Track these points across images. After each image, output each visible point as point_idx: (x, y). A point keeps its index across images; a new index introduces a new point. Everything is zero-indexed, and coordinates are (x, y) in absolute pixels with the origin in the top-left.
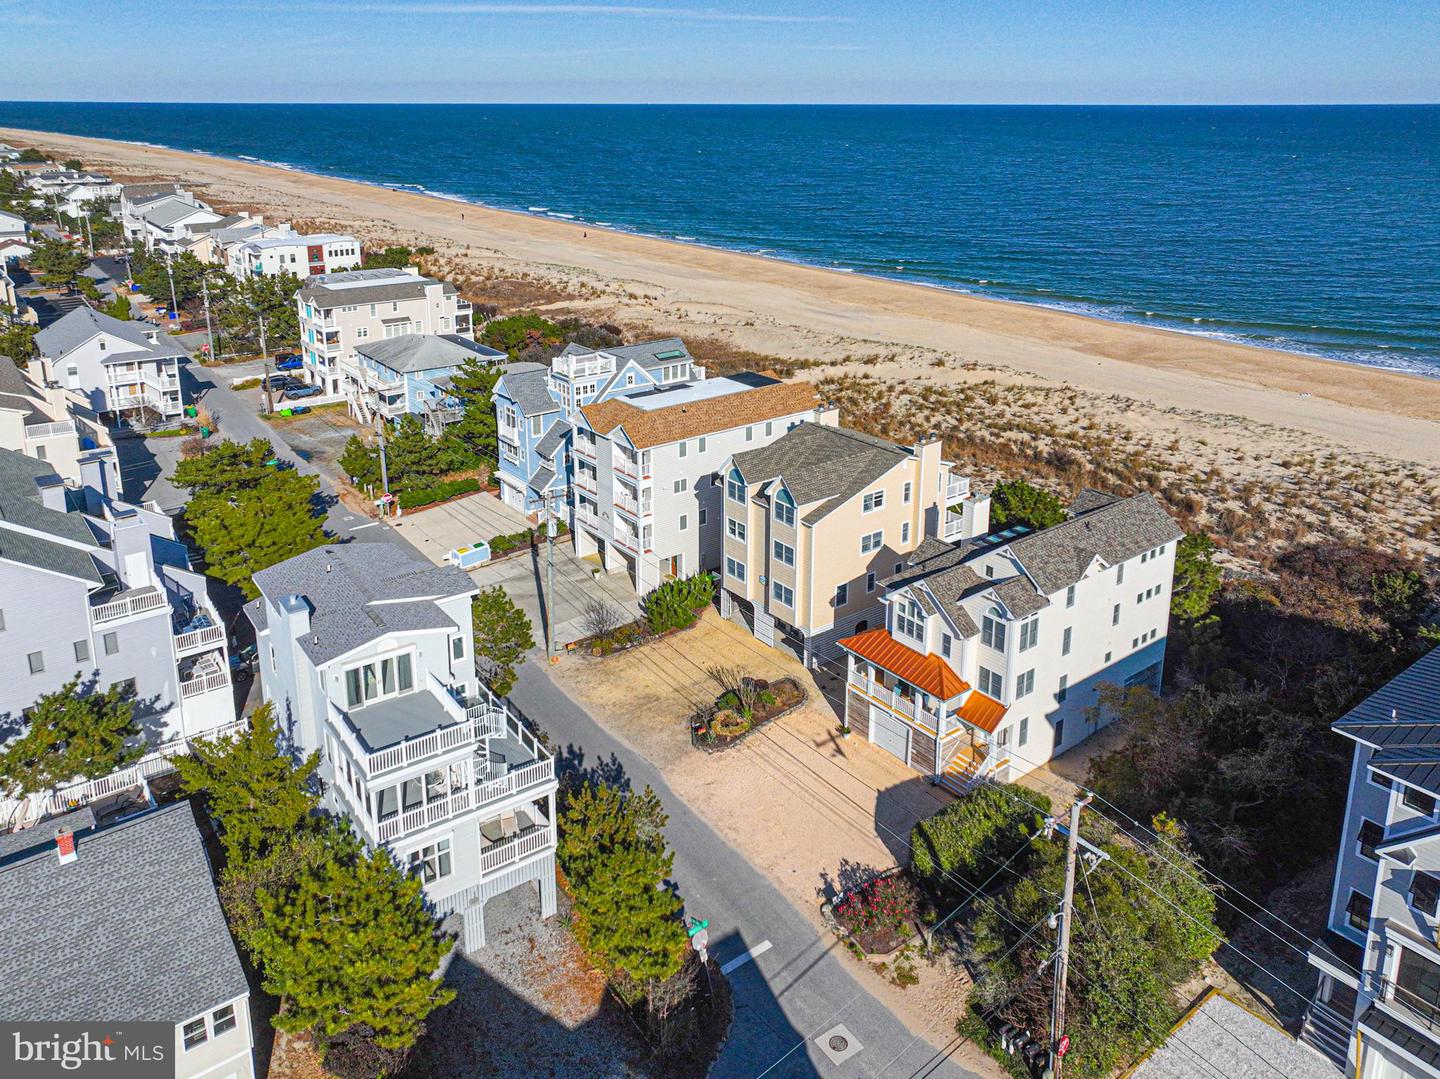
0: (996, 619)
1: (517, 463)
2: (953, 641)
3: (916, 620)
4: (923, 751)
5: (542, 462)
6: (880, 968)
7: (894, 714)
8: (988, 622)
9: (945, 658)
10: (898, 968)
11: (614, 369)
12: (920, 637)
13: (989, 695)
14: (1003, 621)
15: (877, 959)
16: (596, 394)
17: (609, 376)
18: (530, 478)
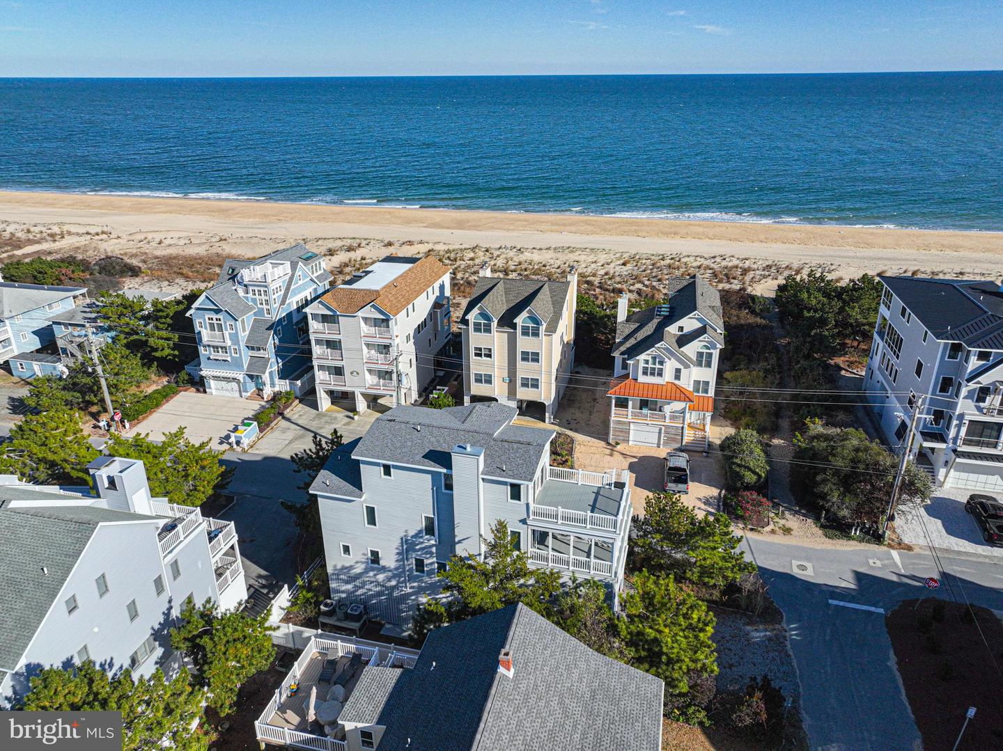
0: (705, 351)
1: (229, 359)
2: (683, 371)
3: (657, 366)
4: (673, 436)
5: (251, 353)
6: (773, 532)
7: (650, 422)
8: (700, 355)
9: (677, 382)
10: (780, 528)
11: (289, 271)
12: (660, 374)
13: (700, 394)
14: (712, 351)
15: (768, 529)
16: (283, 292)
17: (287, 277)
18: (245, 367)
